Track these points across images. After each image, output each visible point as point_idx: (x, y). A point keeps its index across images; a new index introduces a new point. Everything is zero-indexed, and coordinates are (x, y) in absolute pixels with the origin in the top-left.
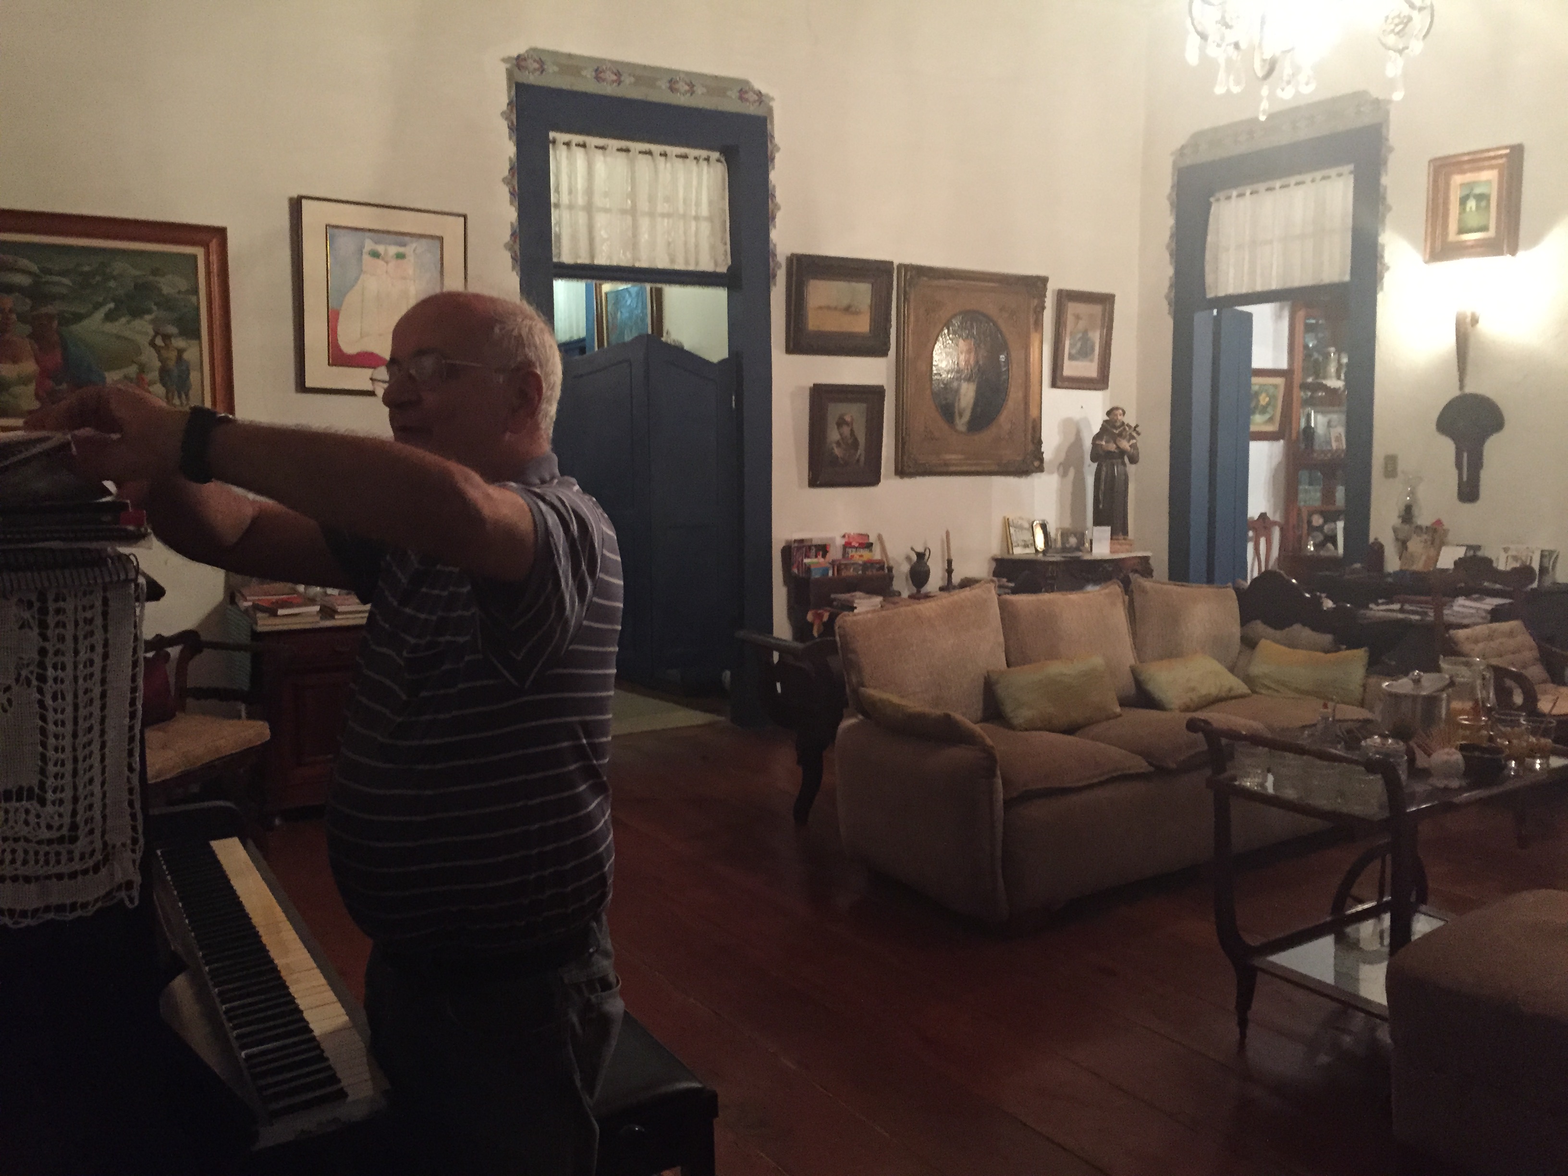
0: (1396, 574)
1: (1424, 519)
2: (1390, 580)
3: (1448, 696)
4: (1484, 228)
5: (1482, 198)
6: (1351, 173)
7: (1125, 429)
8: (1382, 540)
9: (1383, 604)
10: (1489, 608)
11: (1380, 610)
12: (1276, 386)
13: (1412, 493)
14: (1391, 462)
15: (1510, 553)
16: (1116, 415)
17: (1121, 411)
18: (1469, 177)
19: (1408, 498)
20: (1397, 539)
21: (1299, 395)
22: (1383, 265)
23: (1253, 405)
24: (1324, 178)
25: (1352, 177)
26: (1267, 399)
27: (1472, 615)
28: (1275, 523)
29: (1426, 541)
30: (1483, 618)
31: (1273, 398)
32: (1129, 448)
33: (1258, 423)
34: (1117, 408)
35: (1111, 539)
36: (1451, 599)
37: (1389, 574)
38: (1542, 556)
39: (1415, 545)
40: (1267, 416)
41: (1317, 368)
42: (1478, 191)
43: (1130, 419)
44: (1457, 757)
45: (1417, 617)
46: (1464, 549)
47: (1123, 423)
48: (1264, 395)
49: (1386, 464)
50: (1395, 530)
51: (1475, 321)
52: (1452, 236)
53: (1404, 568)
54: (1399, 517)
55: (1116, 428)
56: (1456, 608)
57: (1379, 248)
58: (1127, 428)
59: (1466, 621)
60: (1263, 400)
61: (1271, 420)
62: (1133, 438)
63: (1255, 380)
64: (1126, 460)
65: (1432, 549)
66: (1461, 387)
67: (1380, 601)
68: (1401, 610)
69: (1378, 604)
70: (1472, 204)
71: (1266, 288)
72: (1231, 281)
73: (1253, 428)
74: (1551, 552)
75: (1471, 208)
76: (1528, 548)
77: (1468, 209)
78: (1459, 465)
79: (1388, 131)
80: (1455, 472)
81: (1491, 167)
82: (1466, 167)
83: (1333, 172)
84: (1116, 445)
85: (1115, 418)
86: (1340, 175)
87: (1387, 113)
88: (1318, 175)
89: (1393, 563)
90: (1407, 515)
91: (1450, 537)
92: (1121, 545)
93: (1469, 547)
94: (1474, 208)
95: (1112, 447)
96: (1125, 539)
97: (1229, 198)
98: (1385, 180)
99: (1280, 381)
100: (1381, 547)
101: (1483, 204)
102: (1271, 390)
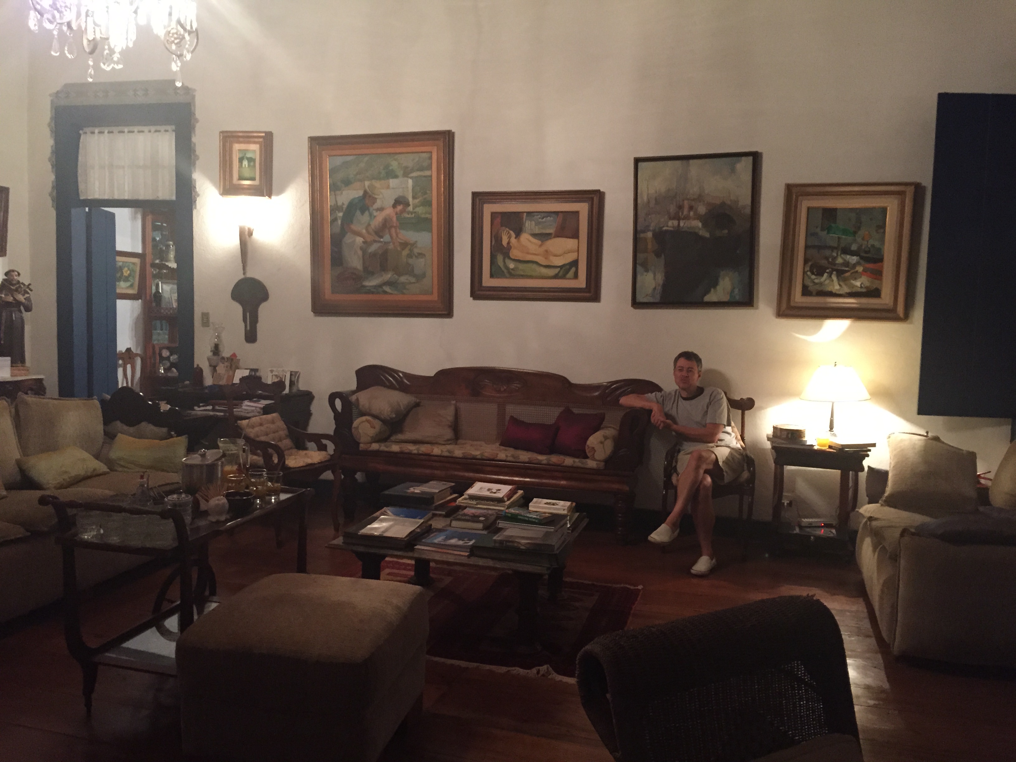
0: (210, 387)
1: (226, 353)
2: (206, 391)
3: (222, 463)
4: (253, 179)
5: (250, 160)
6: (173, 131)
7: (20, 287)
8: (201, 366)
9: (203, 406)
10: (262, 406)
11: (200, 410)
12: (134, 264)
13: (218, 337)
14: (205, 317)
15: (274, 373)
16: (13, 276)
17: (17, 273)
18: (243, 146)
19: (216, 340)
20: (210, 366)
21: (150, 271)
22: (196, 192)
23: (118, 275)
24: (156, 131)
25: (174, 134)
26: (129, 272)
27: (253, 411)
28: (137, 355)
29: (227, 367)
30: (259, 412)
31: (132, 271)
32: (24, 301)
33: (122, 287)
34: (13, 271)
35: (12, 366)
36: (240, 401)
37: (206, 388)
38: (291, 375)
39: (221, 369)
40: (128, 284)
41: (162, 255)
42: (249, 155)
43: (25, 279)
44: (224, 500)
45: (222, 414)
46: (248, 371)
47: (18, 282)
48: (126, 269)
49: (203, 318)
50: (209, 359)
51: (250, 234)
52: (235, 180)
53: (215, 383)
54: (211, 351)
55: (13, 285)
56: (243, 407)
57: (193, 183)
58: (22, 286)
59: (248, 415)
60: (126, 272)
61: (132, 286)
62: (28, 293)
63: (118, 258)
64: (22, 308)
65: (231, 371)
66: (244, 274)
67: (201, 405)
68: (214, 410)
69: (199, 407)
70: (245, 163)
71: (122, 197)
72: (97, 189)
73: (118, 291)
74: (296, 372)
75: (245, 165)
76: (283, 370)
77: (244, 166)
78: (245, 320)
79: (195, 108)
80: (243, 324)
81: (255, 143)
82: (241, 139)
83: (162, 128)
84: (14, 298)
85: (12, 278)
86: (166, 131)
87: (193, 97)
88: (153, 128)
89: (208, 381)
90: (216, 350)
91: (241, 364)
92: (19, 370)
93: (252, 370)
94: (247, 166)
95: (10, 299)
96: (22, 366)
97: (93, 133)
98: (194, 139)
99: (137, 261)
100: (201, 371)
101: (252, 164)
102: (131, 266)
